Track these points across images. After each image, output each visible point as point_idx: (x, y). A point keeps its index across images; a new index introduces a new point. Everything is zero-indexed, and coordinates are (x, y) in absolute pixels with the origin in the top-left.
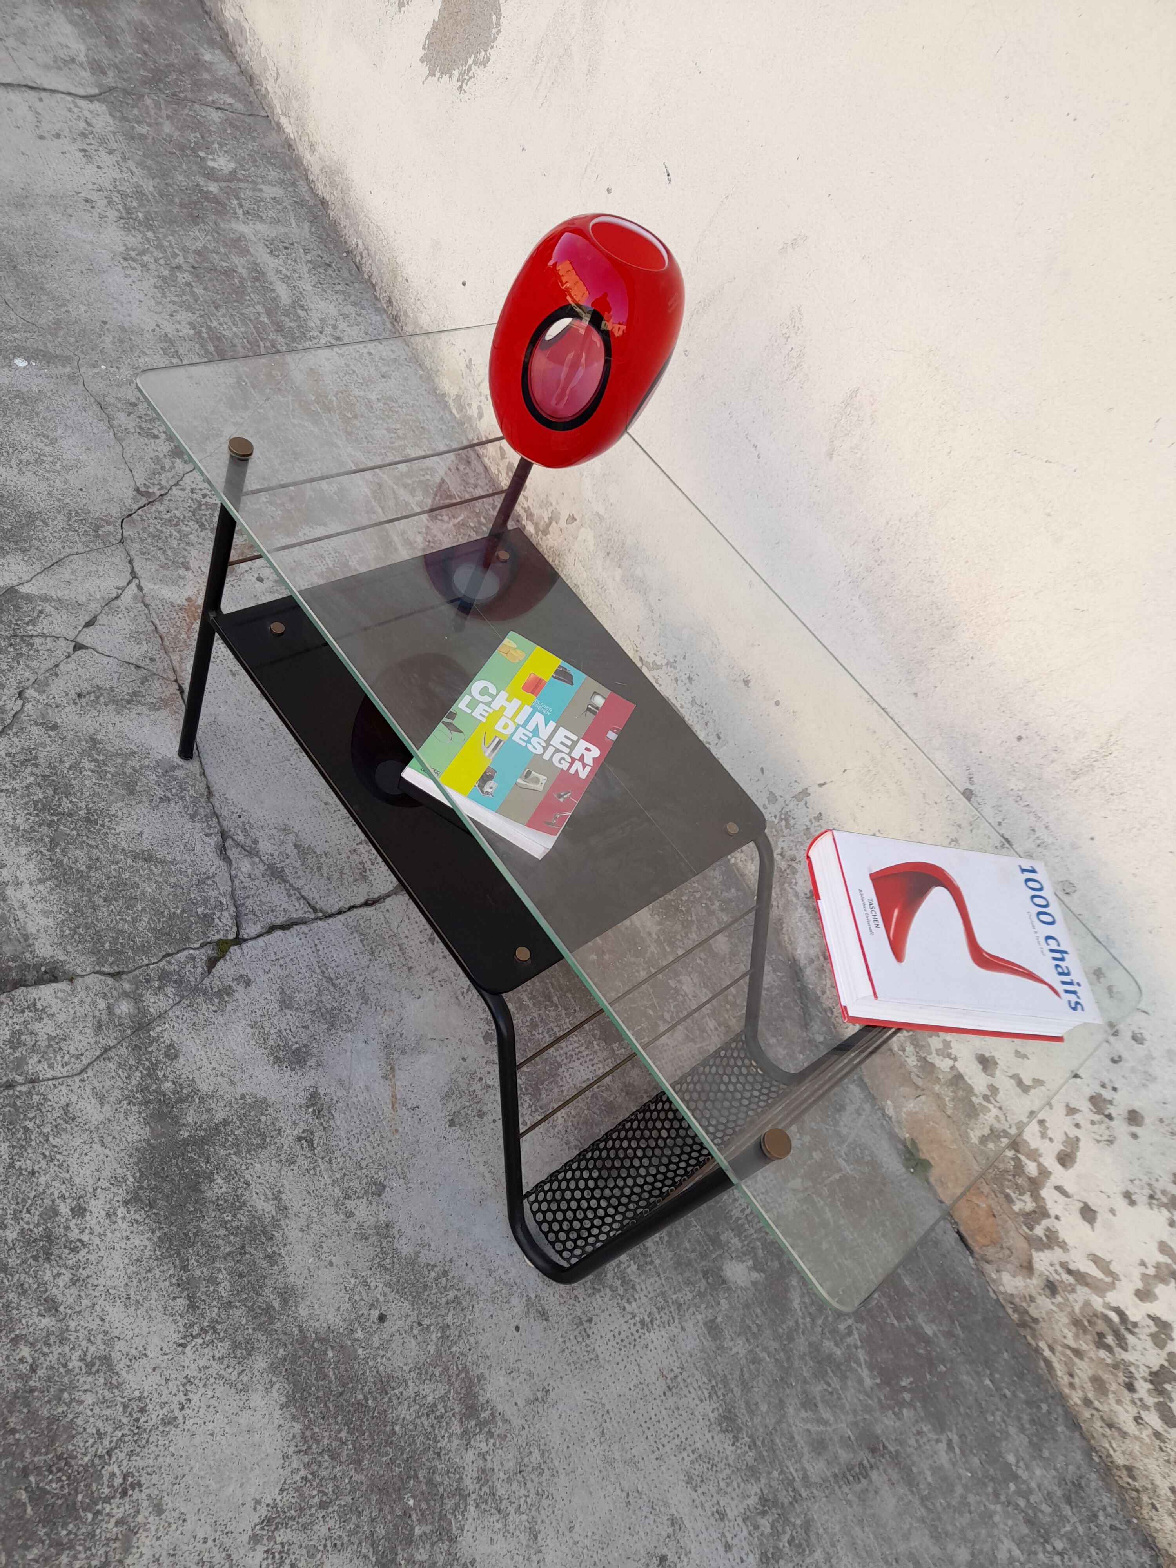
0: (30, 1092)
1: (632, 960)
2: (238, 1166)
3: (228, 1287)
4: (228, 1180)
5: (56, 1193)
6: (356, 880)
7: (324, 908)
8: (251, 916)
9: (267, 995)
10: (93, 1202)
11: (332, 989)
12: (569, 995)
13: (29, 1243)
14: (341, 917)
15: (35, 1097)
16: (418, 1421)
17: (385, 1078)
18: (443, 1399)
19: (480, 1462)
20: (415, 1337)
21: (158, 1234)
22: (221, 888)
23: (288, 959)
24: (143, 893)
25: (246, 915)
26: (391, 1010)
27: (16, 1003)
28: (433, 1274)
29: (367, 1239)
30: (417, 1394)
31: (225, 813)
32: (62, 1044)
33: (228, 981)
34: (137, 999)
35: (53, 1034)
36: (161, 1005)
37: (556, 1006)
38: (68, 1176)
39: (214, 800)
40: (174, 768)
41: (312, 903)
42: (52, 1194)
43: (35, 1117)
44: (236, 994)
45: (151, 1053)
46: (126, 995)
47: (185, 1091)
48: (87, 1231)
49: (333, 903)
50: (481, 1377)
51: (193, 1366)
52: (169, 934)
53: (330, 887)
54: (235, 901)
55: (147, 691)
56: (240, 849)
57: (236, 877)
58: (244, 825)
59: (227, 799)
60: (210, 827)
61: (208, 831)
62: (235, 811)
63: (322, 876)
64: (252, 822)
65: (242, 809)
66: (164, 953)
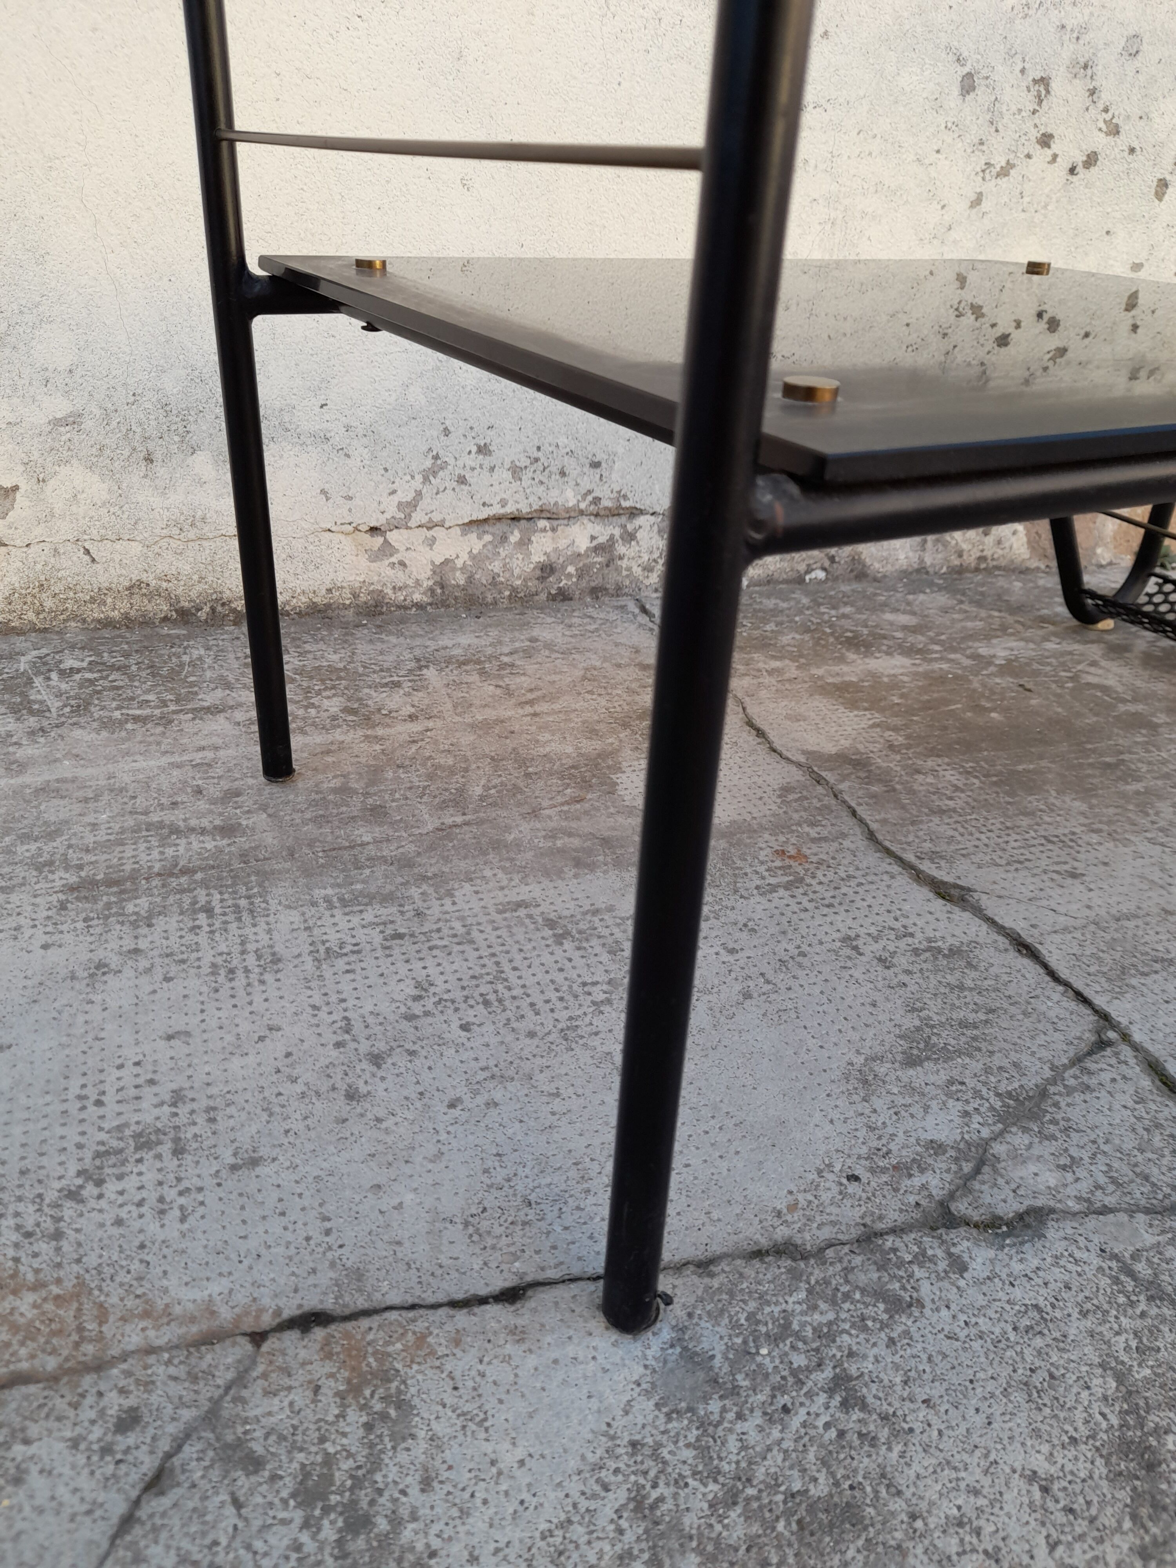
6: (971, 966)
14: (1099, 1001)
22: (1149, 1239)
31: (851, 1214)
39: (809, 1239)
40: (694, 1358)
41: (1084, 1046)
53: (1014, 1010)
55: (295, 1448)
56: (976, 1185)
57: (1088, 1200)
58: (884, 1170)
59: (793, 1207)
60: (922, 1258)
61: (942, 1265)
62: (835, 1189)
63: (986, 1021)
64: (864, 1150)
65: (820, 1172)
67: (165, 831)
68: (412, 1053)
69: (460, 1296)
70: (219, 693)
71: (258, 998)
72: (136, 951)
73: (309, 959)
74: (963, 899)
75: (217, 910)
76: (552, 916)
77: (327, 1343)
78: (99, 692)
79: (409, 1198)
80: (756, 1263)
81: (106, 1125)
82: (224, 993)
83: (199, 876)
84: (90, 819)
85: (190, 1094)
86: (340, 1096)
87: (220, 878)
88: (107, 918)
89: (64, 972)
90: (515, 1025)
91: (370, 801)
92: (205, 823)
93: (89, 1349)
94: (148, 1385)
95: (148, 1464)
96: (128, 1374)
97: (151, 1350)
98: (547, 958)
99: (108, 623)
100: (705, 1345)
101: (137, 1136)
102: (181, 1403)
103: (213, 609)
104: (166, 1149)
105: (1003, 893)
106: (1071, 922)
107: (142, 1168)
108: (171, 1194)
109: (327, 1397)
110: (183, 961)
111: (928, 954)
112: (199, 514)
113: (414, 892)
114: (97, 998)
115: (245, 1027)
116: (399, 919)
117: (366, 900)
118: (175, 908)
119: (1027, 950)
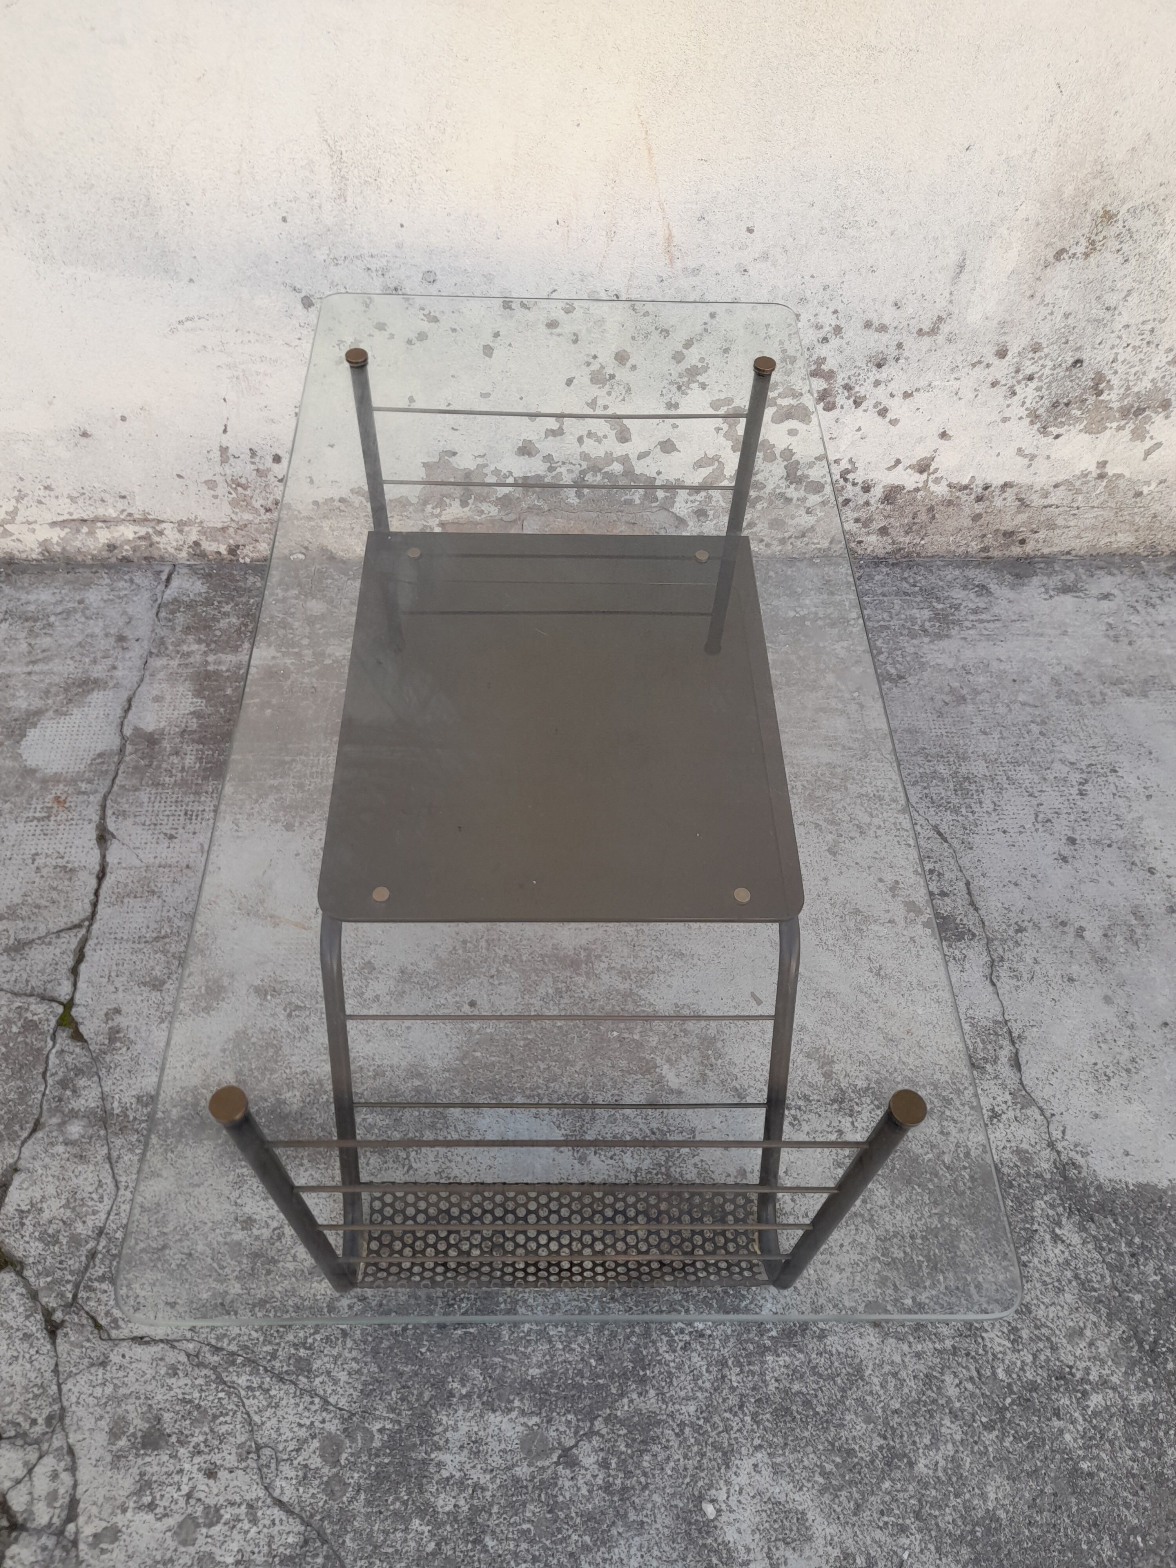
0: (110, 1239)
1: (289, 682)
2: (284, 1076)
3: (381, 1117)
4: (291, 1087)
5: (220, 1239)
6: (70, 879)
7: (82, 916)
8: (49, 986)
9: (139, 998)
10: (246, 1209)
11: (167, 940)
12: (290, 746)
13: (252, 1274)
14: (100, 907)
15: (117, 1236)
16: (562, 1006)
17: (276, 925)
18: (555, 980)
19: (613, 972)
20: (500, 984)
21: (305, 1161)
23: (115, 967)
25: (45, 990)
26: (217, 897)
27: (10, 1228)
28: (460, 952)
29: (404, 992)
30: (542, 999)
32: (78, 1196)
33: (105, 1028)
34: (74, 1114)
35: (64, 1202)
36: (93, 1094)
37: (293, 760)
38: (210, 1224)
41: (70, 926)
42: (218, 1243)
43: (136, 1239)
44: (122, 1025)
45: (135, 1119)
46: (63, 1123)
47: (189, 1099)
48: (270, 1221)
49: (82, 909)
50: (555, 947)
51: (431, 1165)
52: (22, 1067)
54: (25, 995)
63: (47, 907)
66: (40, 1077)
74: (106, 843)
105: (127, 842)
106: (138, 864)
111: (59, 869)
119: (101, 876)
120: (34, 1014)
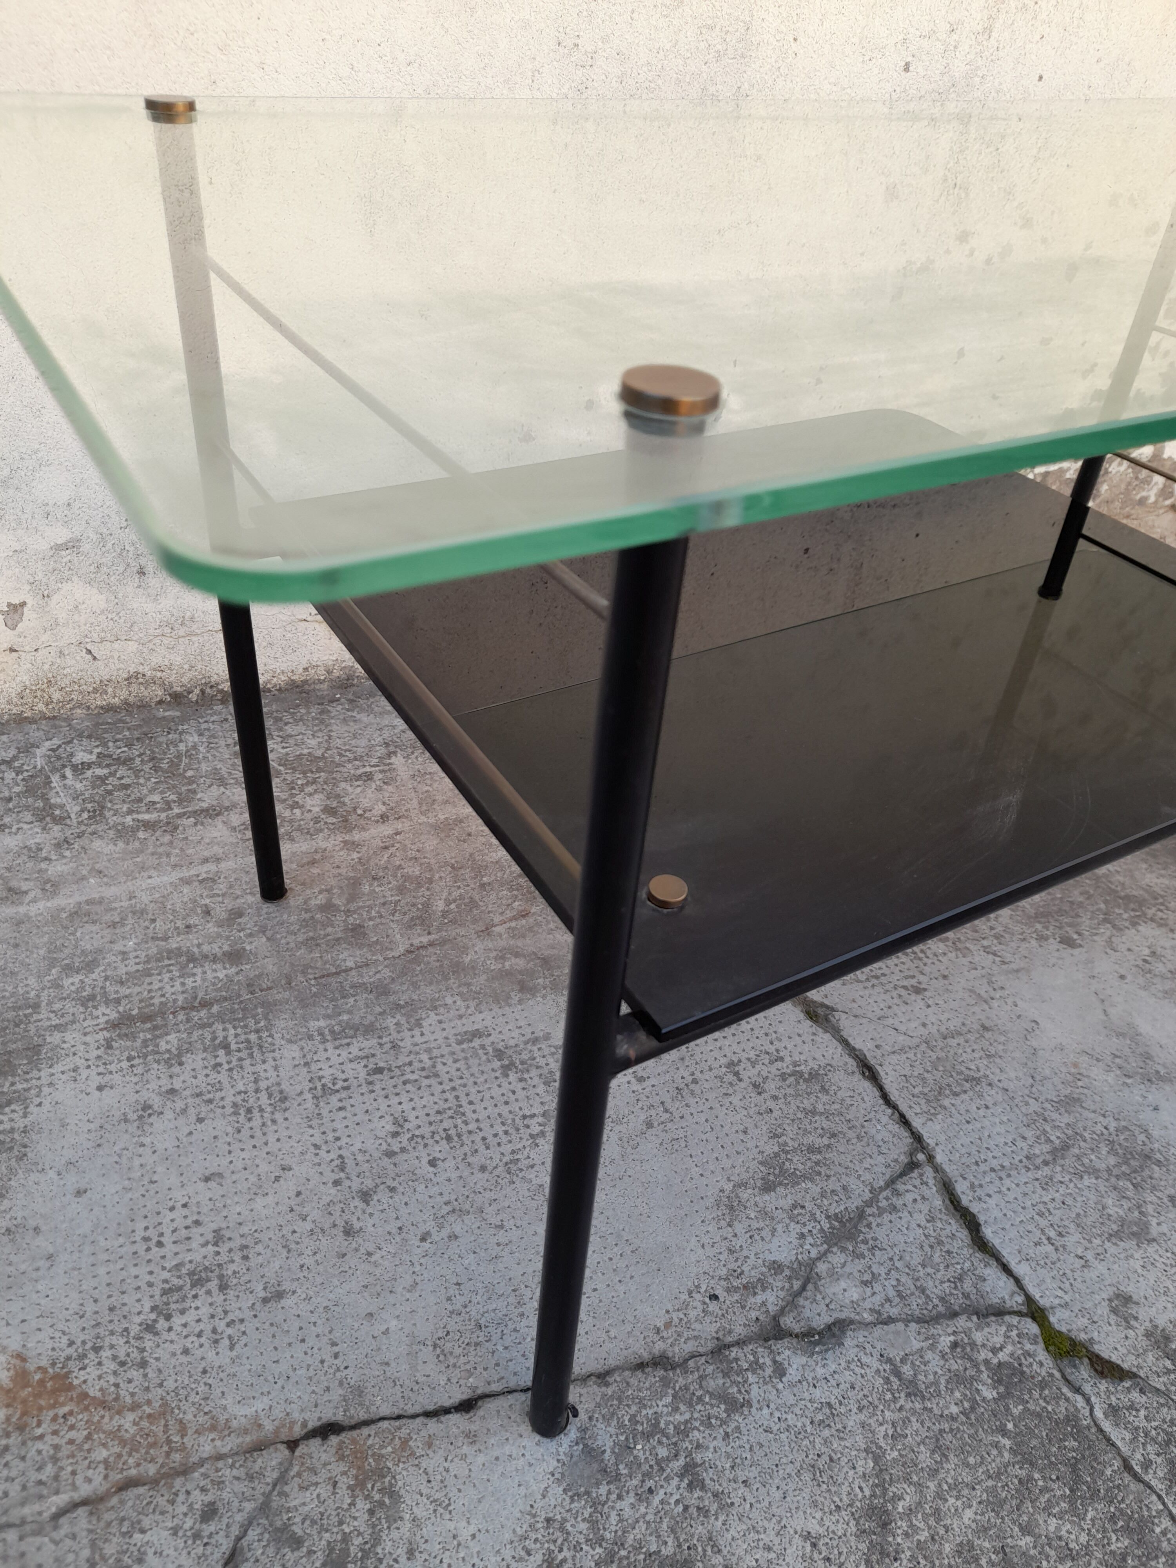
6: (824, 1090)
7: (904, 1149)
8: (967, 1286)
9: (1135, 1264)
11: (1074, 1151)
14: (917, 1123)
22: (916, 1345)
23: (1042, 1221)
24: (983, 1530)
25: (966, 1296)
26: (1075, 1065)
31: (709, 1329)
33: (1139, 1337)
39: (677, 1352)
40: (591, 1453)
41: (898, 1169)
49: (889, 1134)
52: (1073, 1469)
53: (851, 1134)
54: (942, 1316)
55: (324, 1529)
56: (801, 1301)
57: (879, 1313)
58: (736, 1289)
59: (668, 1325)
60: (756, 1366)
61: (769, 1371)
62: (700, 1307)
63: (829, 1146)
64: (723, 1272)
65: (690, 1293)
66: (1127, 1478)
67: (183, 959)
68: (392, 1189)
69: (431, 1408)
70: (215, 791)
71: (272, 1138)
72: (172, 1091)
73: (308, 1096)
74: (827, 1020)
75: (234, 1047)
76: (501, 1046)
77: (340, 1447)
78: (110, 793)
79: (393, 1324)
80: (639, 1374)
81: (168, 1265)
82: (246, 1133)
83: (215, 1009)
84: (119, 947)
85: (227, 1234)
86: (339, 1232)
87: (233, 1011)
88: (145, 1056)
89: (118, 1114)
90: (470, 1159)
91: (351, 920)
92: (215, 949)
93: (177, 1457)
94: (220, 1484)
95: (226, 1545)
96: (205, 1476)
97: (220, 1457)
98: (496, 1092)
99: (110, 709)
100: (600, 1443)
101: (191, 1274)
102: (244, 1498)
103: (203, 692)
104: (213, 1285)
105: (860, 1012)
106: (909, 1042)
107: (198, 1303)
108: (221, 1326)
109: (342, 1490)
110: (210, 1101)
111: (792, 1079)
112: (188, 614)
113: (390, 1022)
114: (147, 1141)
115: (264, 1168)
116: (378, 1051)
117: (352, 1032)
118: (199, 1045)
119: (870, 1072)
120: (995, 1351)
